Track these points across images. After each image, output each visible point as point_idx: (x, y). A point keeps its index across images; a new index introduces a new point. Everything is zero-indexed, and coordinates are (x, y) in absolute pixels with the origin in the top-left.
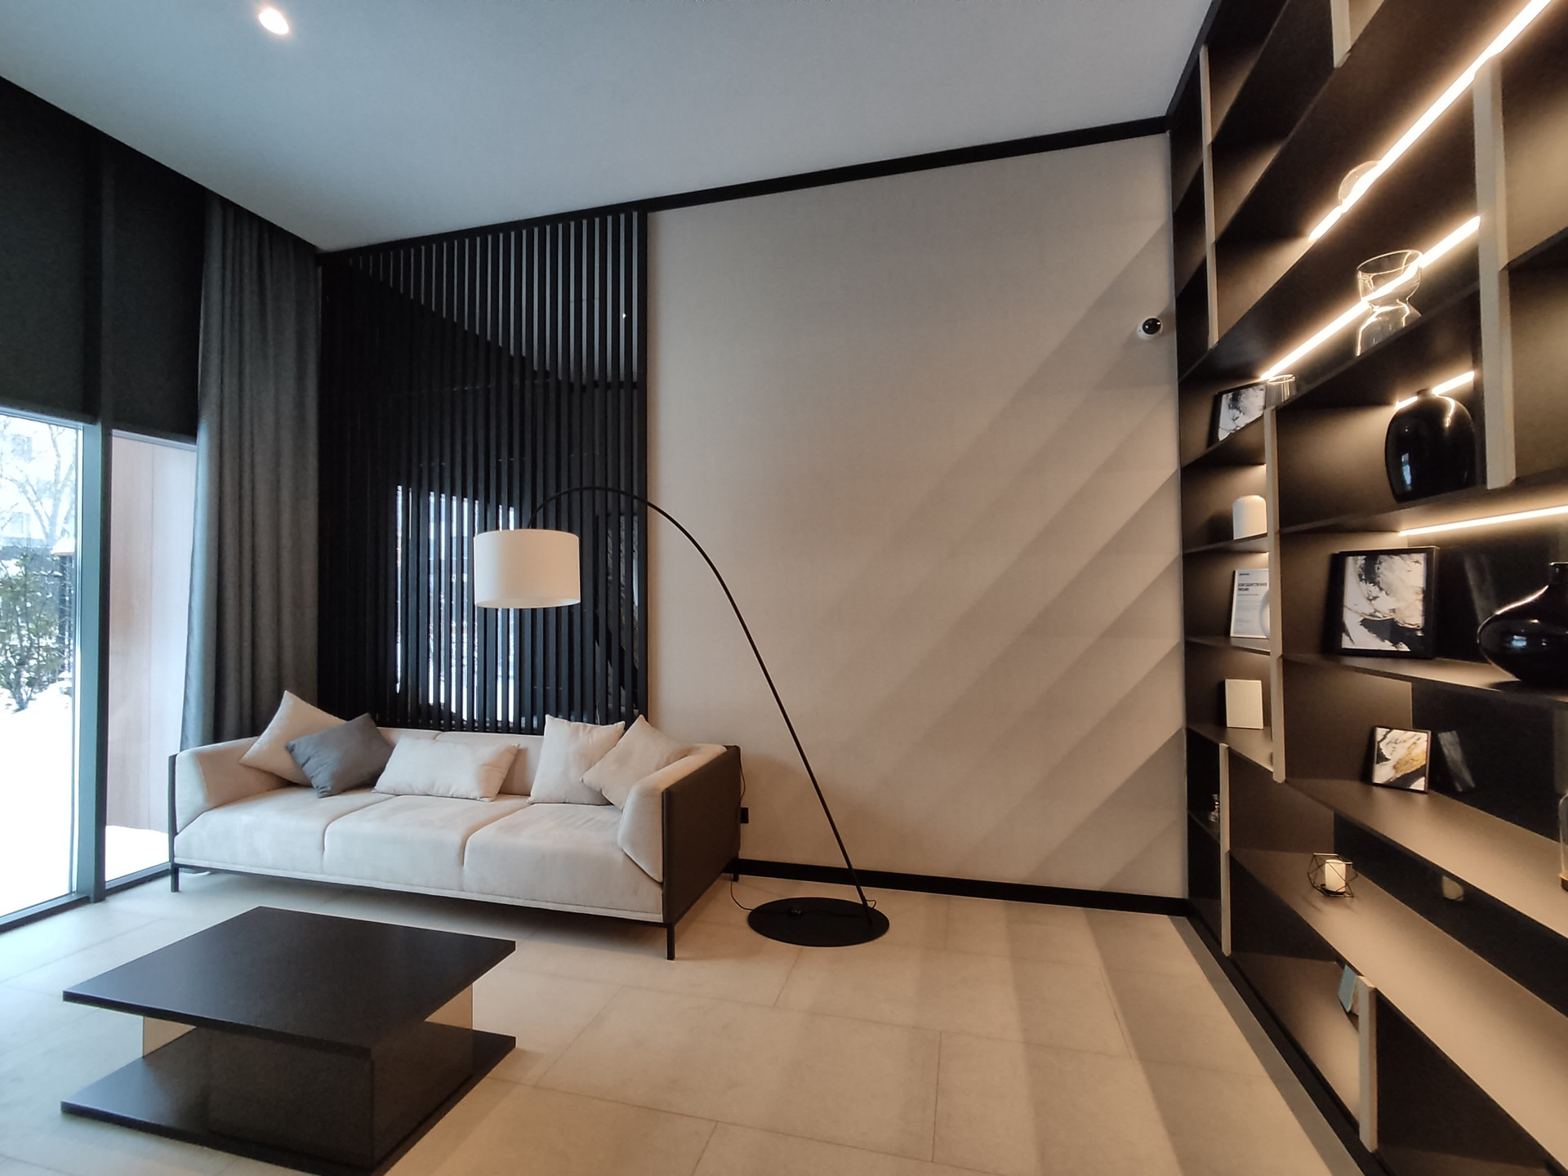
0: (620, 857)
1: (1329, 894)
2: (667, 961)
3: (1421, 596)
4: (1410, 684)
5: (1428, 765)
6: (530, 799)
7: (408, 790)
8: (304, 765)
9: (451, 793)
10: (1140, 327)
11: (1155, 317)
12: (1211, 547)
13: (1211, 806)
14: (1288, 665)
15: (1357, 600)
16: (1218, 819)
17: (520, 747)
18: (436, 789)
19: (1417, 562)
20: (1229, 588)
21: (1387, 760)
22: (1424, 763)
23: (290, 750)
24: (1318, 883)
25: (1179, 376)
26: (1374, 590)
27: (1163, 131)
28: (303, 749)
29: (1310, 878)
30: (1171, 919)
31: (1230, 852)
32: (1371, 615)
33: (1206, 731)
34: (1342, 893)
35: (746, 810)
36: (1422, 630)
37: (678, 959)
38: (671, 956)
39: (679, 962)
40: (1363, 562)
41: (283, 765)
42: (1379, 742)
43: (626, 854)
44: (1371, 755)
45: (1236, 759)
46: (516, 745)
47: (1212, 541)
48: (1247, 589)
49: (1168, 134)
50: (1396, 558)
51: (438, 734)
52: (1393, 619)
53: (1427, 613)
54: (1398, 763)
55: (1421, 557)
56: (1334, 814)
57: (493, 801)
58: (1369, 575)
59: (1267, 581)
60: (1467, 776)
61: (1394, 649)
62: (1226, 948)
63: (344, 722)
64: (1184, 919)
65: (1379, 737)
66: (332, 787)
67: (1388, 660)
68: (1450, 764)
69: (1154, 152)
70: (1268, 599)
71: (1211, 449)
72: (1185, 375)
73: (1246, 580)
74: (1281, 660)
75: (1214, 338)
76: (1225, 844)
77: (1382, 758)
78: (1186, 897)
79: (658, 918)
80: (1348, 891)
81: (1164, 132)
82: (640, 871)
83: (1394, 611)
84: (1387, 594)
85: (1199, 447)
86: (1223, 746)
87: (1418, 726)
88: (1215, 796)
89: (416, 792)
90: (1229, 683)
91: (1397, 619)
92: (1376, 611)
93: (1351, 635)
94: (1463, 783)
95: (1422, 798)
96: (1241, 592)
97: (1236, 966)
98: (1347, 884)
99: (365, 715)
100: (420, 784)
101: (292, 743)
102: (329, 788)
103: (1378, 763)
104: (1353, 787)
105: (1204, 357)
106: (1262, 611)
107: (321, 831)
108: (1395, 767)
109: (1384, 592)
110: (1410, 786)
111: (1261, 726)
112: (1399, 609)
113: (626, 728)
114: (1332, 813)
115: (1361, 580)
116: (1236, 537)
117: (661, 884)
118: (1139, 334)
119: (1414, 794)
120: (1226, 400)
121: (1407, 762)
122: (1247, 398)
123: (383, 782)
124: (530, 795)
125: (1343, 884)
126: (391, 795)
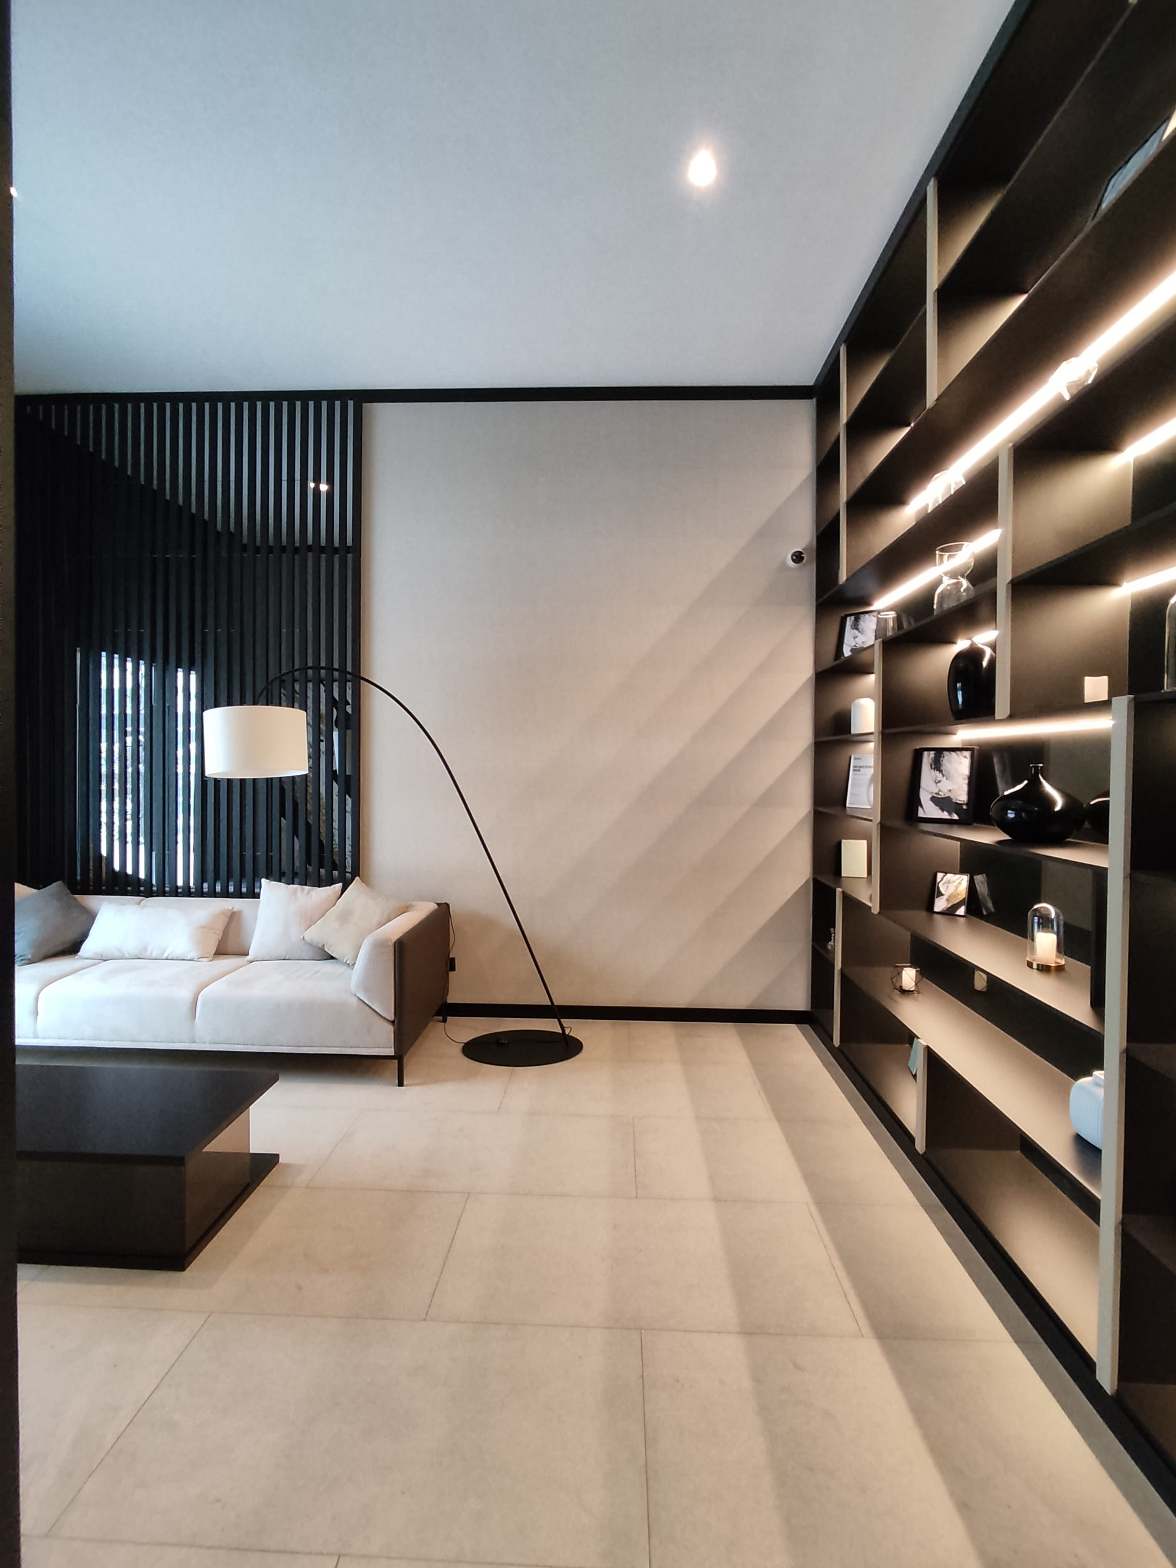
0: (354, 1001)
1: (904, 992)
2: (398, 1088)
3: (966, 781)
4: (959, 843)
5: (966, 899)
6: (249, 958)
7: (117, 954)
9: (165, 956)
10: (789, 557)
11: (800, 550)
12: (832, 738)
13: (828, 937)
14: (885, 830)
15: (930, 784)
16: (834, 947)
17: (235, 910)
18: (148, 953)
19: (965, 757)
20: (847, 769)
21: (942, 895)
22: (964, 896)
24: (898, 986)
25: (817, 600)
26: (939, 775)
27: (810, 398)
29: (892, 982)
30: (798, 1027)
31: (842, 969)
32: (936, 794)
33: (827, 880)
34: (912, 991)
35: (453, 959)
36: (966, 804)
37: (407, 1085)
38: (401, 1084)
39: (409, 1087)
40: (933, 756)
42: (939, 883)
43: (360, 999)
44: (933, 892)
45: (848, 899)
46: (230, 908)
47: (834, 735)
48: (859, 770)
49: (814, 400)
50: (953, 754)
51: (143, 900)
52: (949, 797)
53: (969, 793)
54: (949, 897)
55: (967, 754)
56: (912, 936)
57: (211, 961)
58: (937, 765)
59: (872, 764)
60: (990, 905)
61: (949, 817)
62: (836, 1042)
63: (36, 890)
64: (807, 1026)
65: (938, 879)
67: (946, 825)
68: (980, 897)
69: (804, 411)
70: (873, 780)
71: (837, 662)
72: (820, 601)
73: (859, 763)
74: (879, 825)
75: (843, 577)
76: (838, 965)
77: (940, 894)
78: (809, 1009)
79: (391, 1052)
80: (917, 989)
81: (812, 398)
82: (373, 1012)
83: (950, 791)
84: (947, 779)
85: (829, 661)
86: (839, 890)
87: (962, 871)
88: (832, 929)
89: (127, 956)
90: (843, 841)
91: (952, 797)
92: (940, 791)
93: (924, 807)
94: (987, 909)
95: (962, 919)
96: (856, 772)
97: (844, 1054)
98: (916, 984)
99: (57, 883)
100: (131, 946)
103: (937, 897)
104: (923, 914)
105: (836, 589)
106: (869, 788)
107: (33, 996)
108: (947, 900)
109: (945, 778)
110: (955, 912)
111: (865, 875)
112: (953, 789)
113: (343, 891)
114: (909, 933)
115: (932, 768)
116: (853, 731)
117: (393, 1022)
118: (788, 562)
119: (958, 918)
120: (849, 621)
121: (955, 896)
122: (864, 621)
123: (87, 948)
124: (248, 955)
125: (914, 984)
126: (101, 961)
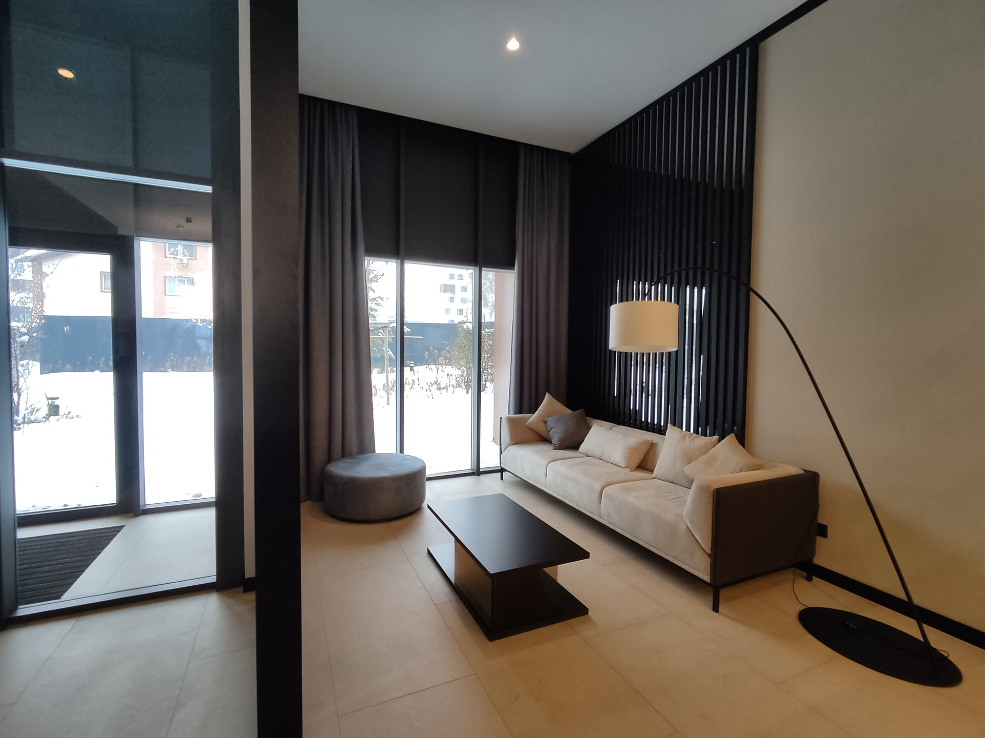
0: (683, 527)
2: (711, 611)
6: (653, 475)
7: (592, 455)
8: (550, 431)
9: (611, 461)
17: (653, 441)
18: (604, 457)
23: (545, 422)
28: (551, 421)
37: (722, 614)
38: (715, 610)
39: (723, 616)
41: (541, 429)
43: (688, 527)
46: (651, 440)
51: (614, 426)
57: (631, 471)
63: (572, 412)
66: (559, 445)
79: (706, 578)
82: (696, 542)
89: (596, 457)
99: (581, 410)
100: (597, 453)
101: (546, 419)
102: (557, 445)
107: (546, 465)
113: (719, 441)
117: (710, 555)
123: (583, 447)
124: (652, 472)
126: (584, 456)
